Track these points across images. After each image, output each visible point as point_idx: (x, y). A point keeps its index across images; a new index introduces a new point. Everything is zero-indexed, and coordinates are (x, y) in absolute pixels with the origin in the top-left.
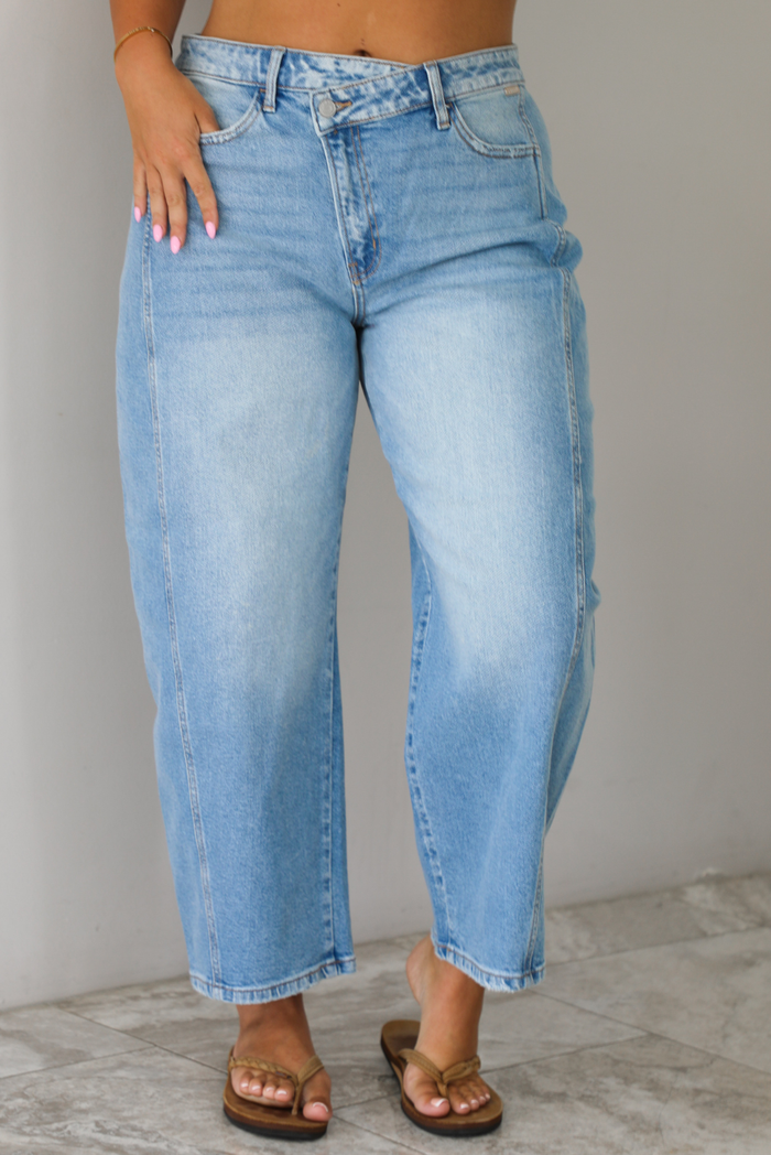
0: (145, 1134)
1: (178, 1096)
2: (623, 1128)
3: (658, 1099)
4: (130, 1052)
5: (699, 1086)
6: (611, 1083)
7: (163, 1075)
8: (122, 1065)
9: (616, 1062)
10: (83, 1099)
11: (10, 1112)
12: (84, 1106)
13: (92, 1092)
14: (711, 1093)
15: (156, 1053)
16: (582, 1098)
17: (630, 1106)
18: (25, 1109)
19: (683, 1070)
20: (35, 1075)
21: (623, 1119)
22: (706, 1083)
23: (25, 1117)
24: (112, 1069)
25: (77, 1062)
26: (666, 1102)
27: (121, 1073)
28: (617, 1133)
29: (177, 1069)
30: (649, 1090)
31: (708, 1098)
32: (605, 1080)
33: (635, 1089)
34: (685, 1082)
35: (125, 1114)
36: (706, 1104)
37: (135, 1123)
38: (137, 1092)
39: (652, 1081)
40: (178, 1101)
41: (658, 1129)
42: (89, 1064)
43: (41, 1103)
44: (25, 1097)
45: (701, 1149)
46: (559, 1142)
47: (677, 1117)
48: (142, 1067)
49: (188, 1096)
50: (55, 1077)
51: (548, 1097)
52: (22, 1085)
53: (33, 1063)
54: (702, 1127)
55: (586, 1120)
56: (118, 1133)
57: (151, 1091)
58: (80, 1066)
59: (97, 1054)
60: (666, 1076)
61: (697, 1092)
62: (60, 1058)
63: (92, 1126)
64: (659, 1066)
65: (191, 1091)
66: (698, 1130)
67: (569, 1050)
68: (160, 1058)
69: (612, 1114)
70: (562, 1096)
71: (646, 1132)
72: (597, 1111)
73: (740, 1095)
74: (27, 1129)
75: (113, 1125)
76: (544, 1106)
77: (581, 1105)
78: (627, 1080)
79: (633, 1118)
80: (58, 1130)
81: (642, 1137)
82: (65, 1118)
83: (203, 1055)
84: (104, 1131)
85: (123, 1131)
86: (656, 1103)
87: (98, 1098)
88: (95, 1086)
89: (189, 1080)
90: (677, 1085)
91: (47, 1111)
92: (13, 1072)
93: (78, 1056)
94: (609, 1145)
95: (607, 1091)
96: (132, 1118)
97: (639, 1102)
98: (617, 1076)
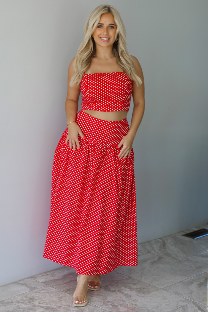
0: (47, 303)
1: (52, 295)
2: (125, 297)
3: (131, 290)
4: (43, 287)
5: (137, 287)
6: (123, 288)
7: (49, 291)
8: (42, 290)
9: (124, 283)
10: (36, 297)
11: (24, 300)
12: (37, 298)
13: (38, 296)
14: (139, 288)
15: (48, 287)
16: (118, 291)
17: (126, 292)
18: (27, 300)
19: (134, 284)
20: (28, 293)
21: (125, 295)
22: (138, 287)
23: (27, 301)
24: (41, 291)
25: (35, 289)
26: (132, 291)
27: (42, 291)
28: (124, 298)
29: (51, 290)
30: (129, 289)
31: (139, 289)
32: (122, 287)
33: (127, 289)
34: (135, 287)
35: (44, 300)
36: (138, 291)
37: (45, 301)
38: (45, 295)
39: (130, 287)
40: (52, 296)
41: (130, 297)
42: (37, 290)
43: (29, 298)
44: (27, 297)
45: (137, 300)
46: (114, 300)
47: (133, 293)
48: (46, 290)
49: (54, 295)
50: (31, 293)
51: (113, 291)
52: (26, 295)
53: (28, 290)
54: (137, 295)
55: (119, 295)
56: (43, 304)
57: (48, 295)
58: (35, 290)
59: (38, 288)
60: (132, 286)
61: (137, 288)
62: (32, 289)
63: (38, 302)
64: (131, 284)
65: (54, 294)
66: (137, 296)
67: (116, 281)
68: (49, 288)
69: (123, 294)
70: (115, 291)
71: (128, 297)
72: (121, 294)
73: (144, 289)
74: (27, 304)
75: (41, 302)
76: (112, 293)
77: (118, 292)
78: (126, 287)
79: (127, 295)
80: (33, 304)
81: (128, 298)
82: (34, 301)
83: (56, 286)
84: (40, 303)
85: (43, 303)
86: (130, 291)
87: (39, 297)
88: (38, 294)
89: (54, 292)
90: (134, 287)
91: (30, 300)
92: (24, 292)
93: (35, 288)
94: (123, 300)
95: (122, 289)
96: (45, 300)
97: (127, 291)
98: (124, 286)
